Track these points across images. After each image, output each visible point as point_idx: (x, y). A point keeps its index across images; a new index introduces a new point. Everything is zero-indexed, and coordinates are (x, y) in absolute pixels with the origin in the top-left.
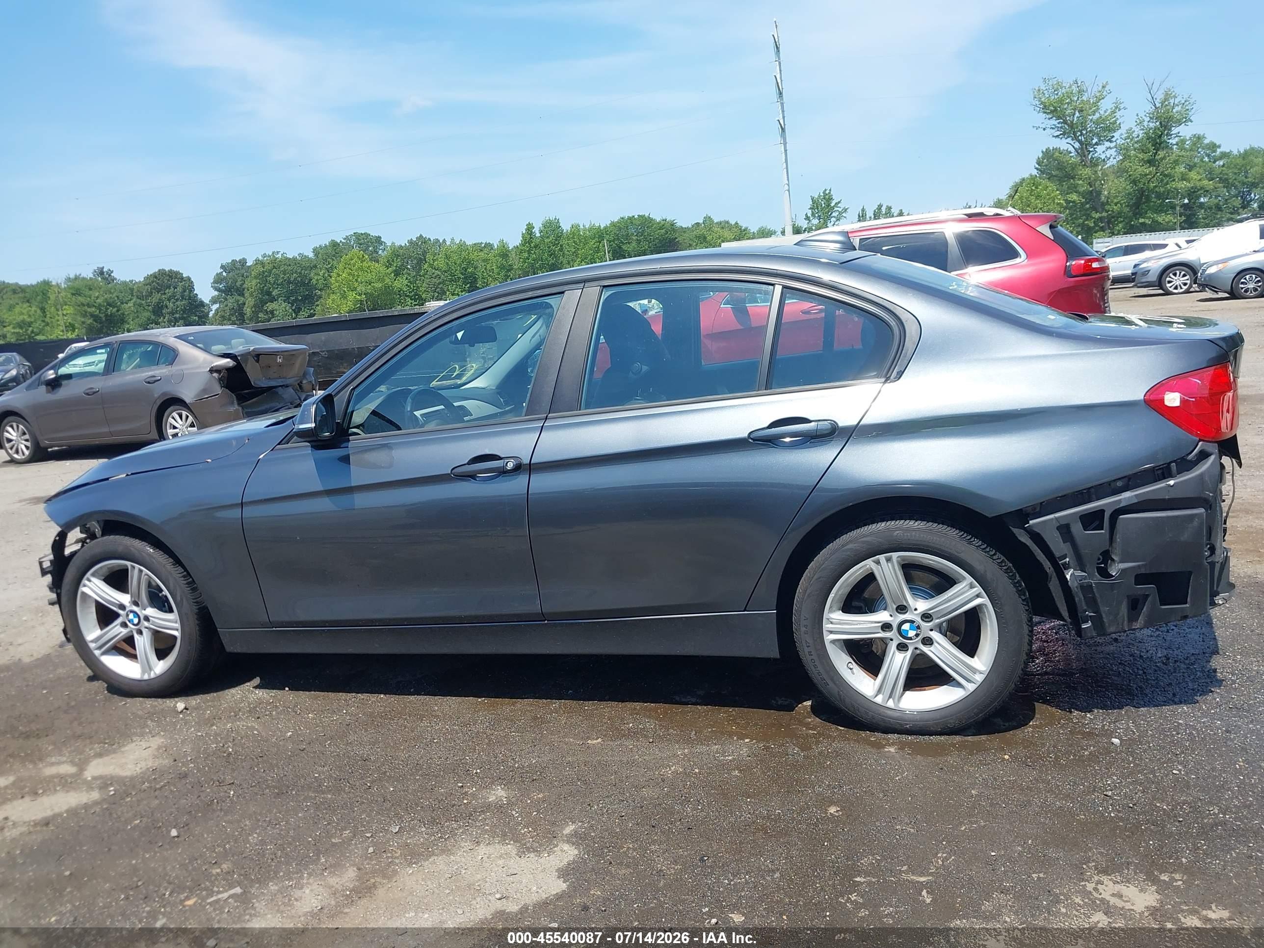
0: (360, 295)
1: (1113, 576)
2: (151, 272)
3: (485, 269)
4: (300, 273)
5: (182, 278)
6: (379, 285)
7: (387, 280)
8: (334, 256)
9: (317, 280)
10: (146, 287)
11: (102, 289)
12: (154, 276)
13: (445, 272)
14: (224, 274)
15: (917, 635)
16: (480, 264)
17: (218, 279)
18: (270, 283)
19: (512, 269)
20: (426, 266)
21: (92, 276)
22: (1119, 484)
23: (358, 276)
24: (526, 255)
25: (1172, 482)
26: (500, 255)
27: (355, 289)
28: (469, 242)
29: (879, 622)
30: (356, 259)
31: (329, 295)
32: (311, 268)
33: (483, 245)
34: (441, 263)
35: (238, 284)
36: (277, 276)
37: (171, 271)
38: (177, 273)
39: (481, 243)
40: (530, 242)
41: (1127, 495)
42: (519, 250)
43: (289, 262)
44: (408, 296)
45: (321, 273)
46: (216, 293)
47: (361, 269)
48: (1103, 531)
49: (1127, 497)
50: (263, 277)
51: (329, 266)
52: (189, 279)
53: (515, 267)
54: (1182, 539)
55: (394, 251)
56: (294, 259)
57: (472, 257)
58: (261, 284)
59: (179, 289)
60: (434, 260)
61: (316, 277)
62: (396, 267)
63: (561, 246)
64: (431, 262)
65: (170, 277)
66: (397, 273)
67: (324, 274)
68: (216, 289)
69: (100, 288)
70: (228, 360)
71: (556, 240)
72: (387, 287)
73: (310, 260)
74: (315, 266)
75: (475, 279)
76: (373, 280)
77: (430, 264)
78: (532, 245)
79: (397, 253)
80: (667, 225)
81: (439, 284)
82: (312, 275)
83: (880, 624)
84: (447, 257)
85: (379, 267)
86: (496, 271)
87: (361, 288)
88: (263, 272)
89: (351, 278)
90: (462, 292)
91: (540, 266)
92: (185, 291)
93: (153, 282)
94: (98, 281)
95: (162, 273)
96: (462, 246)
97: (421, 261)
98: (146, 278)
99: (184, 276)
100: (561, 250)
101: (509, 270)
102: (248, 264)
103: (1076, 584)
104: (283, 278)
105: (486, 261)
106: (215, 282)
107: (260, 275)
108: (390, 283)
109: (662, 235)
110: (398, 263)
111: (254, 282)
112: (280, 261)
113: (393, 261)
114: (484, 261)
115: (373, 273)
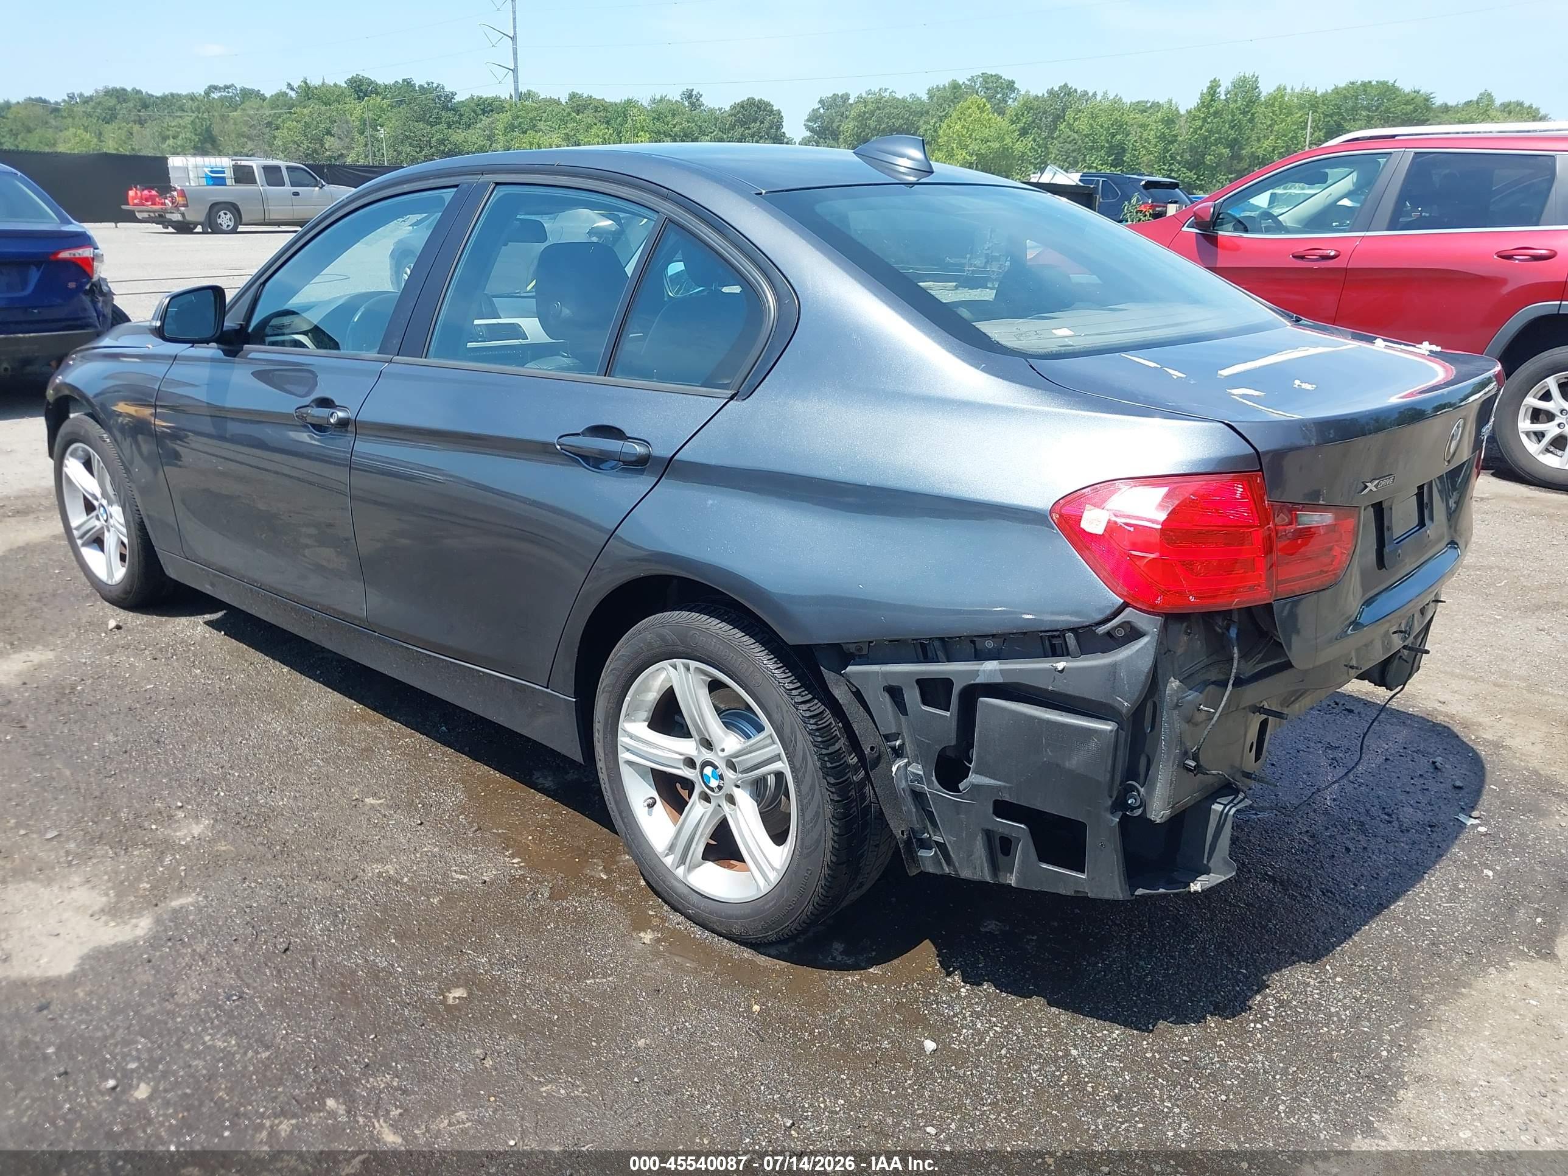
0: (971, 155)
1: (960, 792)
2: (738, 101)
3: (1141, 137)
4: (907, 119)
5: (772, 111)
6: (996, 145)
7: (1008, 140)
8: (952, 101)
9: (926, 130)
10: (730, 119)
11: (686, 116)
12: (742, 105)
13: (1087, 136)
14: (822, 111)
15: (720, 788)
16: (1134, 132)
17: (814, 117)
18: (869, 128)
19: (1176, 141)
20: (1062, 126)
21: (679, 99)
22: (989, 644)
23: (973, 130)
24: (1199, 123)
25: (1060, 665)
26: (1162, 121)
27: (966, 147)
28: (1128, 99)
29: (681, 754)
30: (974, 108)
31: (933, 151)
32: (922, 115)
33: (1149, 105)
34: (1083, 125)
35: (835, 125)
36: (879, 121)
37: (760, 101)
38: (768, 104)
39: (1147, 102)
40: (1208, 107)
41: (991, 665)
42: (1191, 116)
43: (895, 103)
44: (1031, 163)
45: (932, 122)
46: (808, 134)
47: (977, 121)
48: (948, 714)
49: (990, 670)
50: (862, 118)
51: (943, 114)
52: (779, 112)
53: (1180, 138)
54: (1067, 764)
55: (1026, 102)
56: (904, 100)
57: (1125, 118)
58: (859, 128)
59: (766, 124)
60: (1075, 120)
61: (924, 127)
62: (1025, 123)
63: (1253, 114)
64: (1071, 121)
65: (759, 108)
66: (1024, 132)
67: (935, 123)
68: (809, 128)
69: (684, 114)
70: (611, 222)
71: (1247, 106)
72: (1005, 149)
73: (922, 103)
74: (927, 112)
75: (1124, 150)
76: (990, 138)
77: (1069, 124)
78: (1212, 111)
79: (1030, 106)
80: (1419, 100)
81: (1074, 151)
82: (921, 123)
83: (682, 757)
84: (1093, 116)
85: (1002, 122)
86: (1153, 141)
87: (974, 146)
88: (865, 113)
89: (964, 133)
90: (1102, 165)
91: (1216, 140)
92: (771, 127)
93: (739, 112)
94: (683, 105)
95: (751, 102)
96: (1116, 104)
97: (1059, 117)
98: (733, 108)
99: (775, 108)
100: (1251, 120)
101: (1171, 142)
102: (851, 101)
103: (903, 784)
104: (888, 123)
105: (1144, 126)
106: (808, 120)
107: (859, 116)
108: (1011, 144)
109: (1406, 114)
110: (1027, 118)
111: (851, 125)
112: (886, 101)
113: (1023, 115)
114: (1141, 126)
115: (992, 129)
